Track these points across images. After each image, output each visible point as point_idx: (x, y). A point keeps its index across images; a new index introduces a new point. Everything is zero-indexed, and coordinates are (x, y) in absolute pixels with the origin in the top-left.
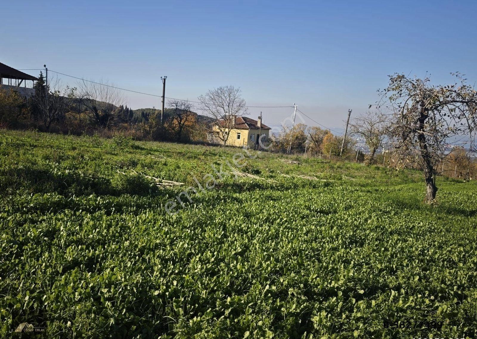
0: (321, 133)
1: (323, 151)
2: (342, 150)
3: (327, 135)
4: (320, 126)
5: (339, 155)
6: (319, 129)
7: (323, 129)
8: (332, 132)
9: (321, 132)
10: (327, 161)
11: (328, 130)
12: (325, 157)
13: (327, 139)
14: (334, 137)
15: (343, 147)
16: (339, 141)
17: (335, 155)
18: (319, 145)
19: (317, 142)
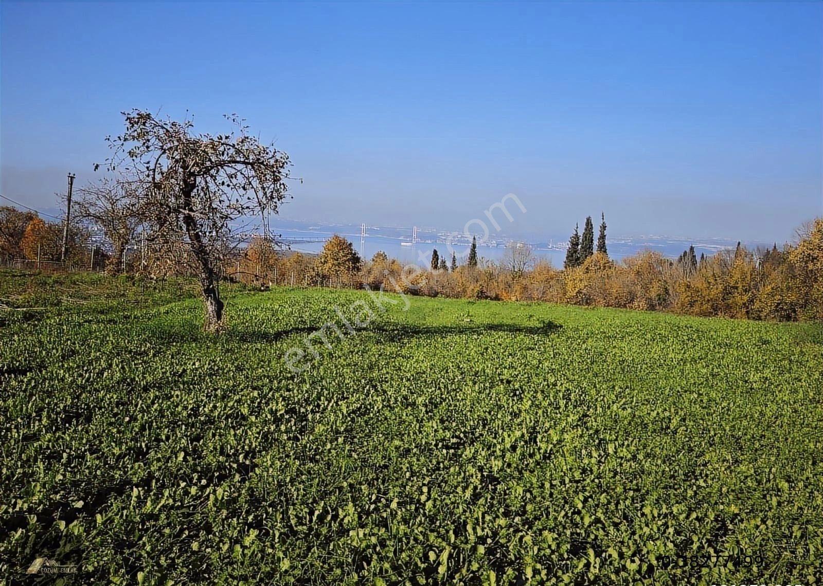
0: (19, 219)
1: (26, 252)
2: (63, 249)
3: (31, 222)
4: (14, 205)
5: (59, 259)
6: (14, 211)
7: (22, 209)
8: (40, 216)
9: (19, 216)
10: (33, 271)
11: (33, 212)
12: (31, 265)
13: (32, 230)
14: (47, 225)
15: (66, 244)
16: (56, 232)
17: (52, 260)
18: (17, 243)
19: (11, 235)
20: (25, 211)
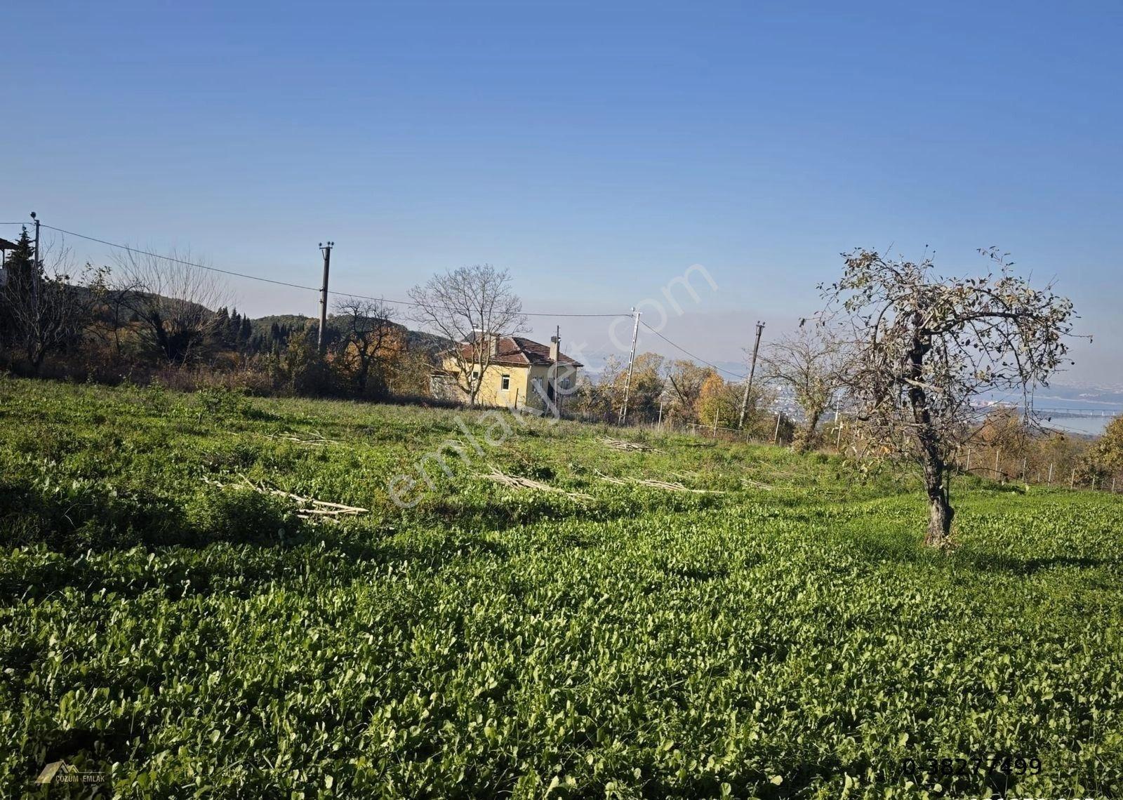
0: (696, 376)
1: (701, 416)
2: (742, 415)
3: (709, 380)
4: (694, 359)
5: (736, 426)
6: (692, 365)
8: (719, 373)
9: (696, 372)
10: (708, 442)
11: (711, 367)
12: (704, 432)
13: (709, 389)
14: (725, 383)
15: (746, 408)
16: (736, 393)
17: (728, 426)
18: (691, 404)
19: (686, 394)
20: (703, 366)
